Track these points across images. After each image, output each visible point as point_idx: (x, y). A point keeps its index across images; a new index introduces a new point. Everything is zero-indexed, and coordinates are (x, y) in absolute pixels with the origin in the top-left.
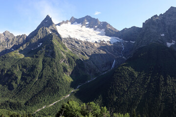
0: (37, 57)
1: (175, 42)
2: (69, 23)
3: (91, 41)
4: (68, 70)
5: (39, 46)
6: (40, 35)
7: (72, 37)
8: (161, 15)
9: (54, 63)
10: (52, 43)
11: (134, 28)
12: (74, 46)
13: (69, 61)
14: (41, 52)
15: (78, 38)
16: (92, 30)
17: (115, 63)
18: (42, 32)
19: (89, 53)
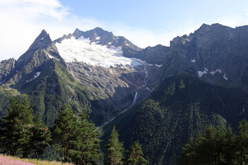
0: (36, 94)
1: (207, 70)
2: (73, 38)
3: (104, 66)
4: (79, 110)
5: (35, 77)
6: (37, 61)
7: (79, 61)
8: (191, 34)
9: (60, 102)
10: (55, 74)
11: (159, 46)
12: (83, 74)
13: (80, 98)
14: (41, 87)
15: (87, 61)
16: (104, 48)
17: (138, 96)
18: (39, 57)
19: (104, 84)
